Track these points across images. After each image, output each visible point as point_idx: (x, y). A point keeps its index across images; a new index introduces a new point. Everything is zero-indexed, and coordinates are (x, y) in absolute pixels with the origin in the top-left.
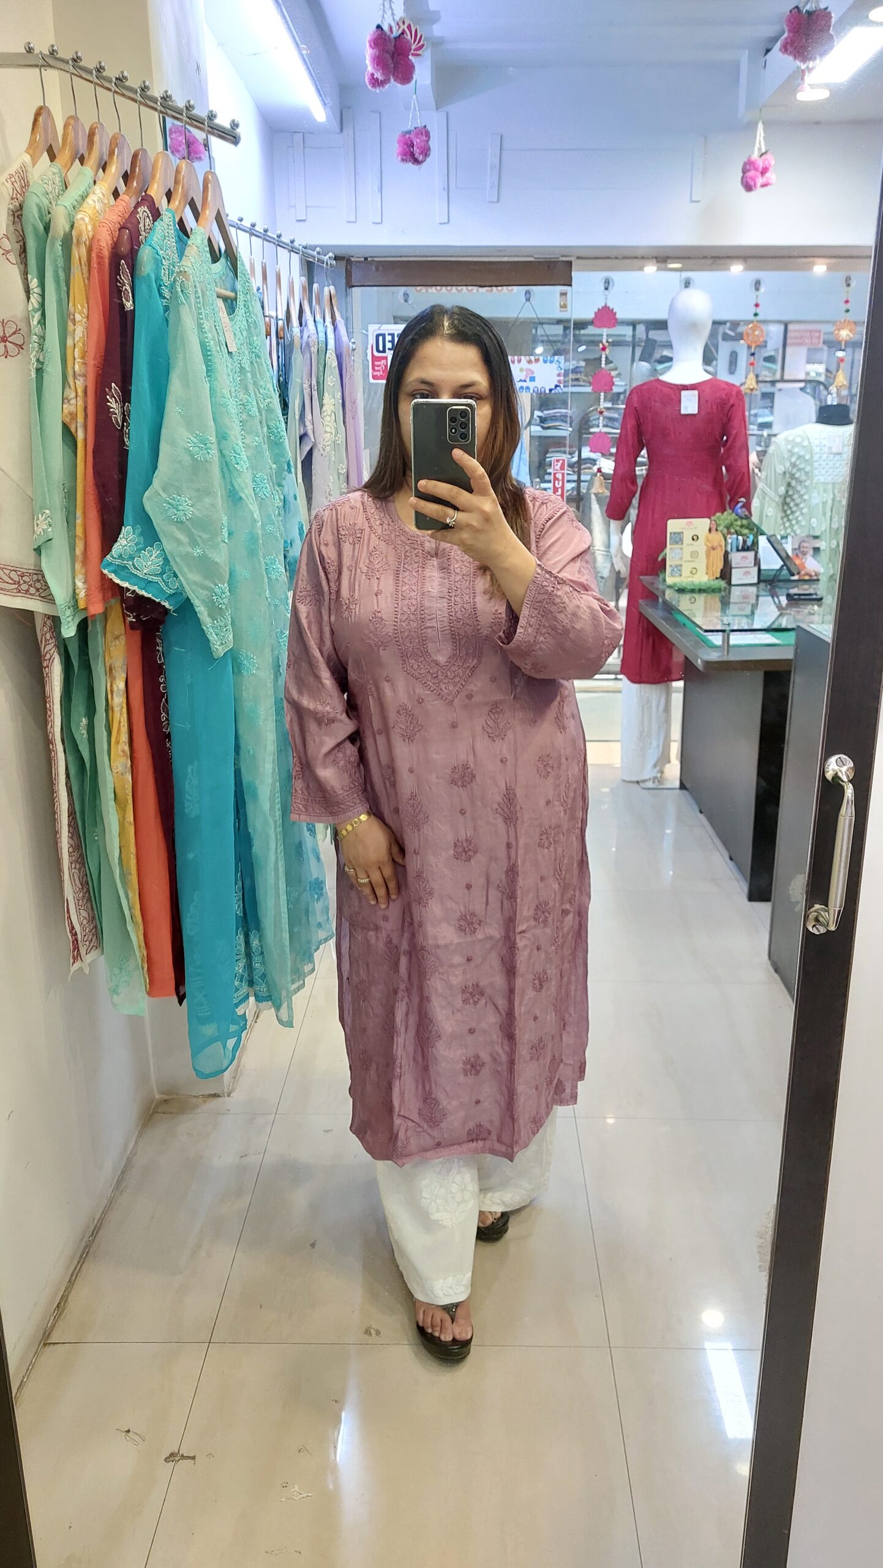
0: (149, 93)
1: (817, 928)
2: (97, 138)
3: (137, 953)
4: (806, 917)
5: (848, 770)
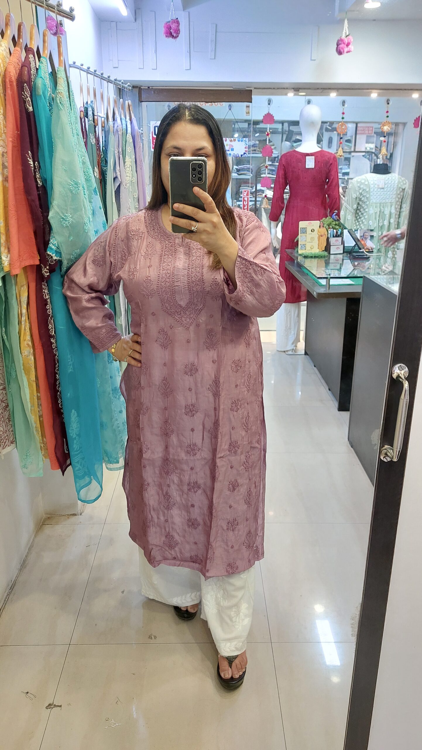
4: (380, 452)
5: (404, 373)
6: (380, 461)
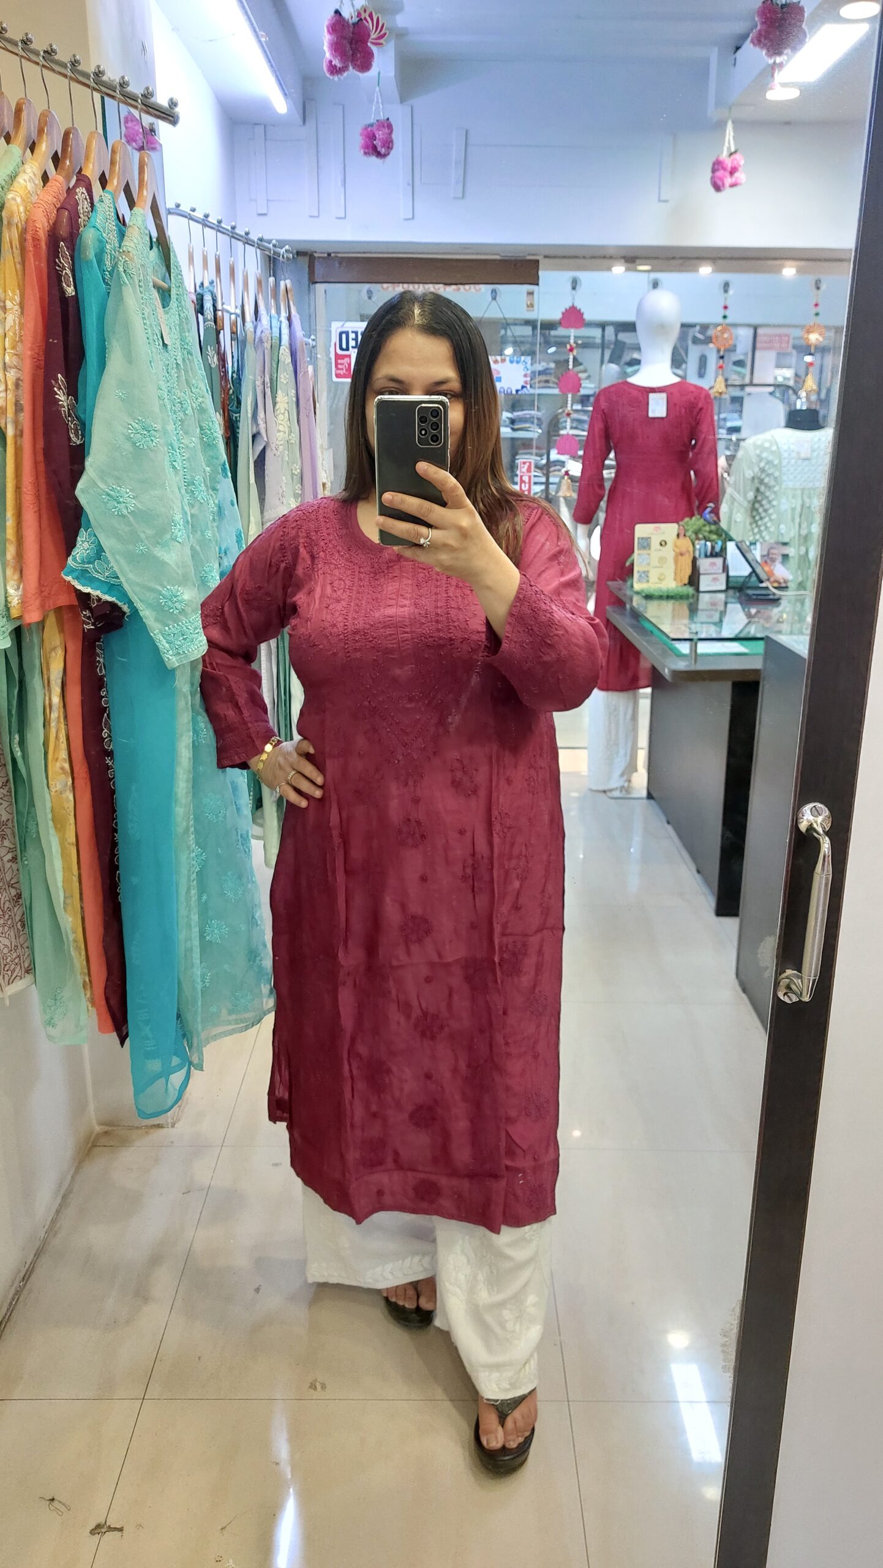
0: (80, 68)
2: (24, 115)
4: (777, 984)
5: (823, 821)
6: (778, 1003)
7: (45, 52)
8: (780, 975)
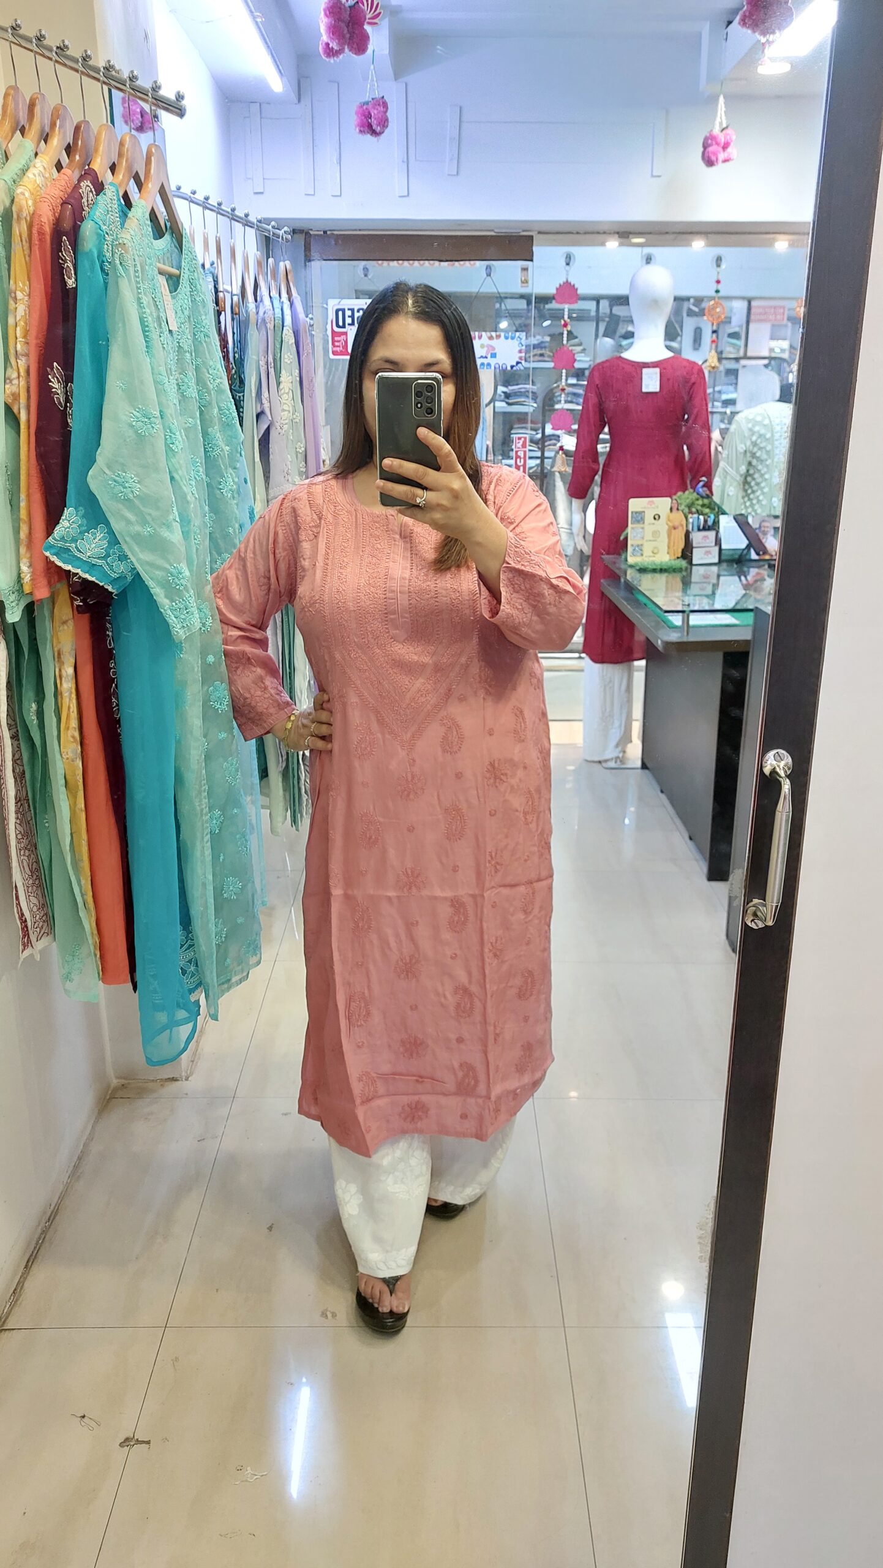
0: (91, 63)
1: (755, 923)
2: (37, 109)
3: (90, 942)
4: (745, 912)
5: (785, 766)
6: (746, 929)
7: (58, 48)
8: (748, 904)
